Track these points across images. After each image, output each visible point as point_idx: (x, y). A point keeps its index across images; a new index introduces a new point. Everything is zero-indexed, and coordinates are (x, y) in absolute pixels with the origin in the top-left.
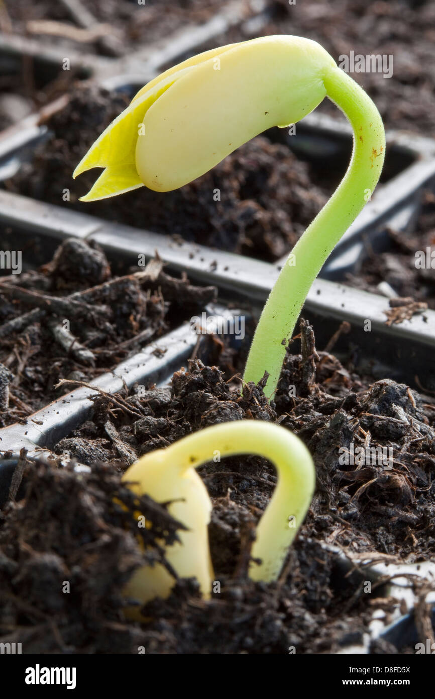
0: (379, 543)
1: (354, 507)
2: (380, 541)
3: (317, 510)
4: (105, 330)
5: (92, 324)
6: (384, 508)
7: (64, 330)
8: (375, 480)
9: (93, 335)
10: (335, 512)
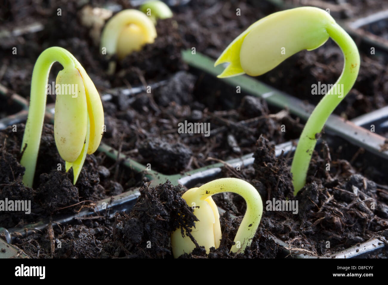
0: (319, 247)
1: (311, 229)
2: (320, 246)
3: (295, 228)
4: (250, 140)
5: (245, 136)
6: (327, 231)
7: (231, 138)
8: (324, 218)
9: (244, 141)
10: (301, 230)
